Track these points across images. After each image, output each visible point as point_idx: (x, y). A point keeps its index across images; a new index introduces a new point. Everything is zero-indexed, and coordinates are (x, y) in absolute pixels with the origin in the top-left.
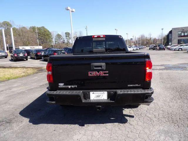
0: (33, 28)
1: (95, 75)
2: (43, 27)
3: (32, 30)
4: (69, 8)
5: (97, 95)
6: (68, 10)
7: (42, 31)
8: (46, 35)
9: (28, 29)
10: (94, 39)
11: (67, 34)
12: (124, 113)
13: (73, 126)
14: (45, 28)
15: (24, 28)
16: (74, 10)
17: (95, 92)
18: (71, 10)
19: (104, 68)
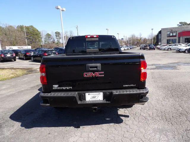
0: (21, 27)
1: (90, 76)
2: (32, 26)
3: (20, 29)
4: (59, 7)
5: (93, 96)
6: (58, 9)
7: (31, 30)
8: (35, 34)
9: (16, 28)
10: (87, 39)
11: (58, 34)
12: (119, 114)
13: (68, 128)
14: (34, 28)
15: (11, 26)
16: (64, 9)
17: (90, 93)
18: (61, 9)
19: (100, 69)
